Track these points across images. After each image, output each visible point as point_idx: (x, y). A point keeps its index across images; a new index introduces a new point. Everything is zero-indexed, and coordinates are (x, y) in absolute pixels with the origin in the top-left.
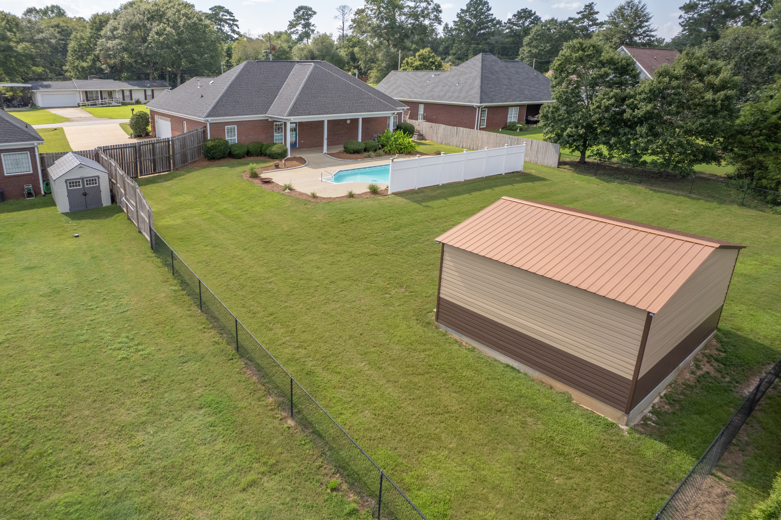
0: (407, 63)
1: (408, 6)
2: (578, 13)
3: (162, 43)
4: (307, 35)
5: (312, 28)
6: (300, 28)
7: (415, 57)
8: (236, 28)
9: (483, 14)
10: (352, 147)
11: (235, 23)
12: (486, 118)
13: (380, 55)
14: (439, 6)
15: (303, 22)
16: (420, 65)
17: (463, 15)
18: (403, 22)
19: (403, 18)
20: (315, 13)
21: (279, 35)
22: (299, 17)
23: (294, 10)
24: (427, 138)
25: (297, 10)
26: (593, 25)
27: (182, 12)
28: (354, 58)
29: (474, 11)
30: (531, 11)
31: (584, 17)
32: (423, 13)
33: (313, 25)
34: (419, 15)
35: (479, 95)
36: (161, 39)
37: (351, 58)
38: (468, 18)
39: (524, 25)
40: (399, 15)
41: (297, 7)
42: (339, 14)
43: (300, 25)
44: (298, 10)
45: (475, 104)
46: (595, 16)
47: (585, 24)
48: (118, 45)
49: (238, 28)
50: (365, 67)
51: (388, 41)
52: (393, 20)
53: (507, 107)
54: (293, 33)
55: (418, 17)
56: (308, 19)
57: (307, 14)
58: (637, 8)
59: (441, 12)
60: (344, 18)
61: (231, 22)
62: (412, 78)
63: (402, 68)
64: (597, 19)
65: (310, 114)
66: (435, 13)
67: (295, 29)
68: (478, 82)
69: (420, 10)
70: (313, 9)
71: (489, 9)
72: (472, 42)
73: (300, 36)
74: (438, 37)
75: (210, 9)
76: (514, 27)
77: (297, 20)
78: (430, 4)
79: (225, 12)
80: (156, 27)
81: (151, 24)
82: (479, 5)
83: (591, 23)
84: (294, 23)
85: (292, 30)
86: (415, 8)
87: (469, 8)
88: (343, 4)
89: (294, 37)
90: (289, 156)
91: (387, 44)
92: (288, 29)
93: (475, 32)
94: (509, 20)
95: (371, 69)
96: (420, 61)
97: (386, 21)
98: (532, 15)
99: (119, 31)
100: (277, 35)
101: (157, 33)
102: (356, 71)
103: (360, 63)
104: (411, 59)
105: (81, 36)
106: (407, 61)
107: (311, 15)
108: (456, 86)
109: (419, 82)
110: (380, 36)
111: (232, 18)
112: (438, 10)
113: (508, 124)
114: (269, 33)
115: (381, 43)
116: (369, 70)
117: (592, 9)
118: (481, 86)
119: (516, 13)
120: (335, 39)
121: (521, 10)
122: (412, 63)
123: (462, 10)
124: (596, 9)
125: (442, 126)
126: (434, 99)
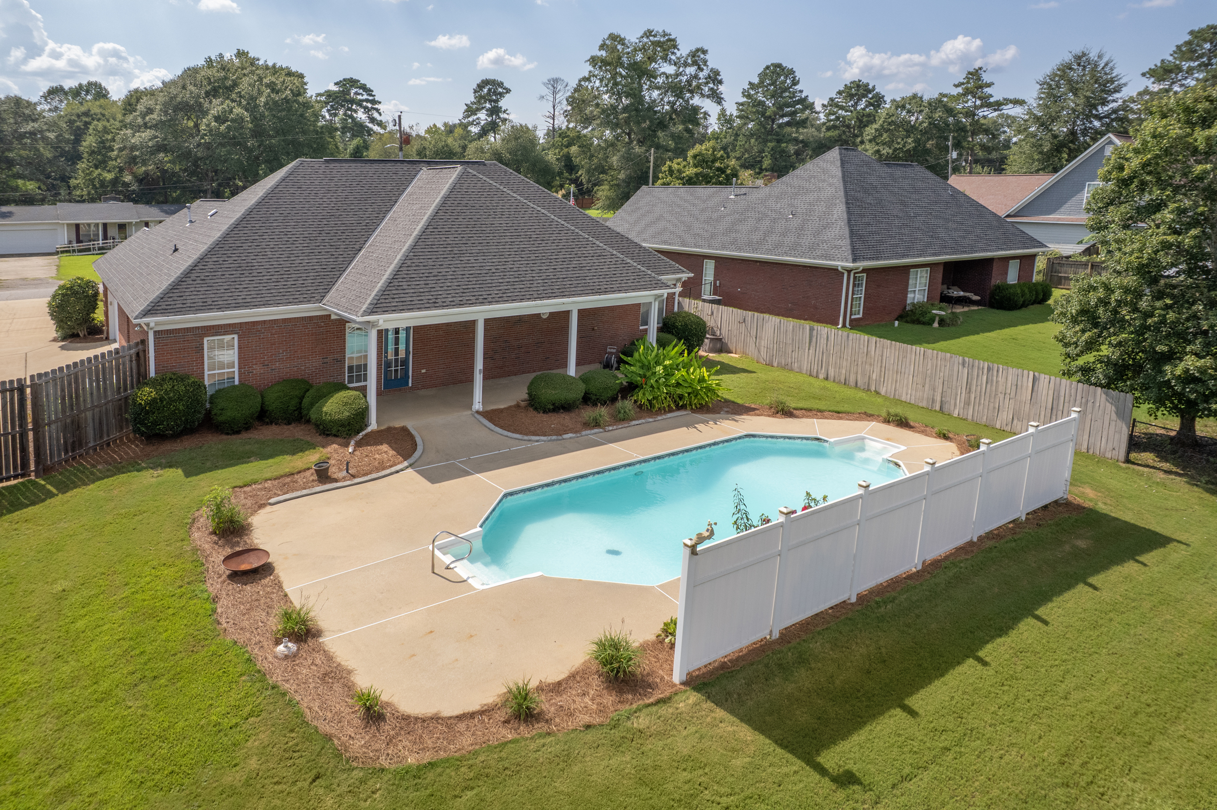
0: (671, 171)
1: (664, 73)
2: (956, 86)
3: (223, 136)
4: (492, 127)
5: (502, 115)
6: (482, 116)
7: (685, 160)
8: (376, 115)
9: (786, 89)
10: (550, 394)
11: (376, 106)
12: (863, 296)
13: (615, 160)
14: (717, 73)
15: (488, 105)
16: (697, 174)
17: (752, 92)
18: (655, 101)
19: (655, 94)
20: (508, 91)
21: (450, 129)
22: (481, 97)
23: (475, 86)
24: (732, 346)
25: (478, 85)
26: (982, 106)
27: (265, 81)
28: (570, 166)
29: (770, 85)
30: (868, 84)
31: (967, 92)
32: (690, 85)
33: (505, 112)
34: (684, 88)
35: (848, 241)
36: (222, 128)
37: (566, 166)
38: (760, 97)
39: (855, 109)
40: (648, 89)
41: (479, 81)
42: (546, 92)
43: (484, 111)
44: (480, 86)
45: (839, 264)
46: (985, 90)
47: (970, 104)
48: (150, 140)
49: (380, 114)
50: (589, 181)
51: (629, 134)
52: (639, 99)
53: (905, 270)
54: (471, 123)
55: (681, 92)
56: (497, 101)
57: (495, 92)
58: (1096, 66)
59: (720, 82)
60: (555, 98)
61: (369, 105)
62: (685, 201)
63: (660, 182)
64: (991, 96)
65: (435, 305)
66: (711, 85)
67: (475, 117)
68: (839, 211)
69: (684, 78)
70: (506, 85)
71: (795, 83)
72: (769, 137)
73: (483, 128)
74: (710, 131)
75: (336, 84)
76: (840, 112)
77: (479, 102)
78: (702, 70)
79: (360, 88)
80: (216, 107)
81: (211, 102)
82: (779, 75)
83: (978, 102)
84: (474, 106)
85: (471, 119)
86: (677, 75)
87: (762, 82)
88: (555, 77)
89: (474, 130)
90: (373, 426)
91: (627, 140)
92: (464, 118)
93: (773, 121)
94: (832, 99)
95: (598, 183)
96: (696, 166)
97: (627, 97)
98: (870, 91)
99: (154, 116)
100: (448, 128)
101: (217, 119)
102: (573, 188)
103: (580, 173)
104: (678, 164)
105: (105, 127)
106: (670, 167)
107: (501, 95)
108: (787, 220)
109: (703, 211)
110: (614, 126)
111: (371, 98)
112: (717, 79)
113: (908, 308)
114: (435, 125)
115: (617, 138)
116: (595, 185)
117: (979, 79)
118: (849, 220)
119: (842, 89)
120: (541, 134)
121: (851, 83)
122: (679, 171)
123: (750, 83)
124: (986, 78)
125: (772, 321)
126: (739, 249)
